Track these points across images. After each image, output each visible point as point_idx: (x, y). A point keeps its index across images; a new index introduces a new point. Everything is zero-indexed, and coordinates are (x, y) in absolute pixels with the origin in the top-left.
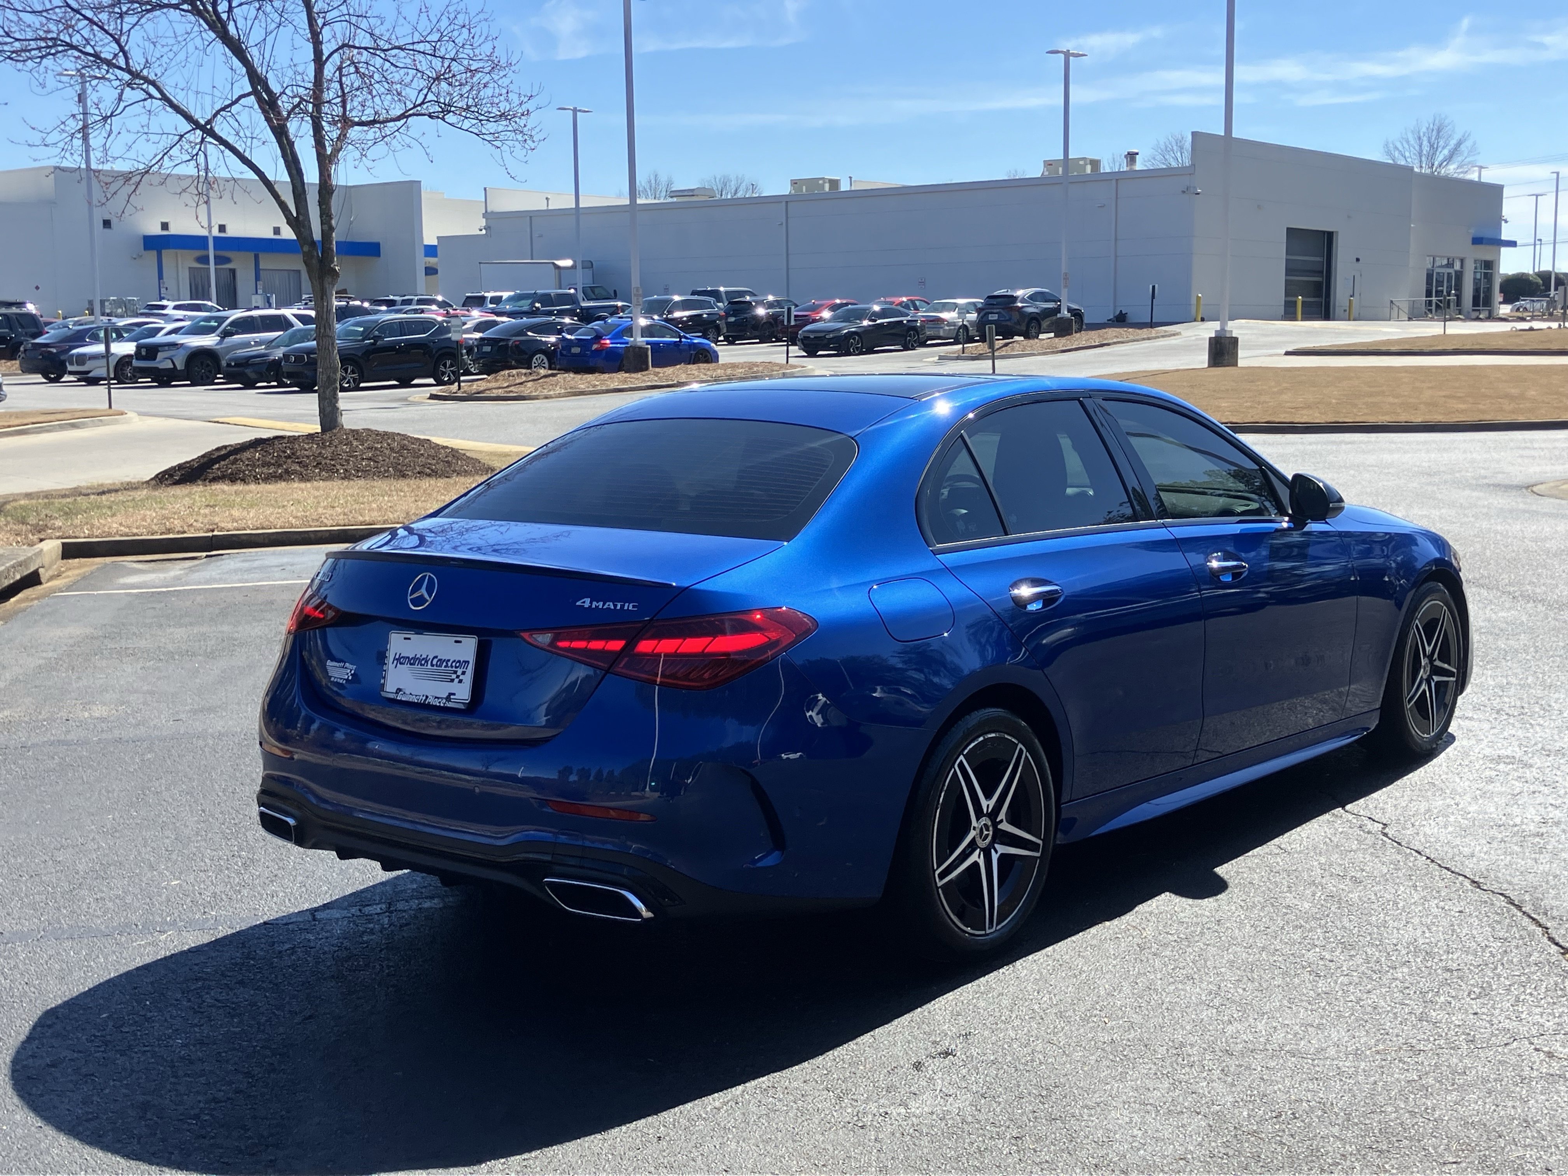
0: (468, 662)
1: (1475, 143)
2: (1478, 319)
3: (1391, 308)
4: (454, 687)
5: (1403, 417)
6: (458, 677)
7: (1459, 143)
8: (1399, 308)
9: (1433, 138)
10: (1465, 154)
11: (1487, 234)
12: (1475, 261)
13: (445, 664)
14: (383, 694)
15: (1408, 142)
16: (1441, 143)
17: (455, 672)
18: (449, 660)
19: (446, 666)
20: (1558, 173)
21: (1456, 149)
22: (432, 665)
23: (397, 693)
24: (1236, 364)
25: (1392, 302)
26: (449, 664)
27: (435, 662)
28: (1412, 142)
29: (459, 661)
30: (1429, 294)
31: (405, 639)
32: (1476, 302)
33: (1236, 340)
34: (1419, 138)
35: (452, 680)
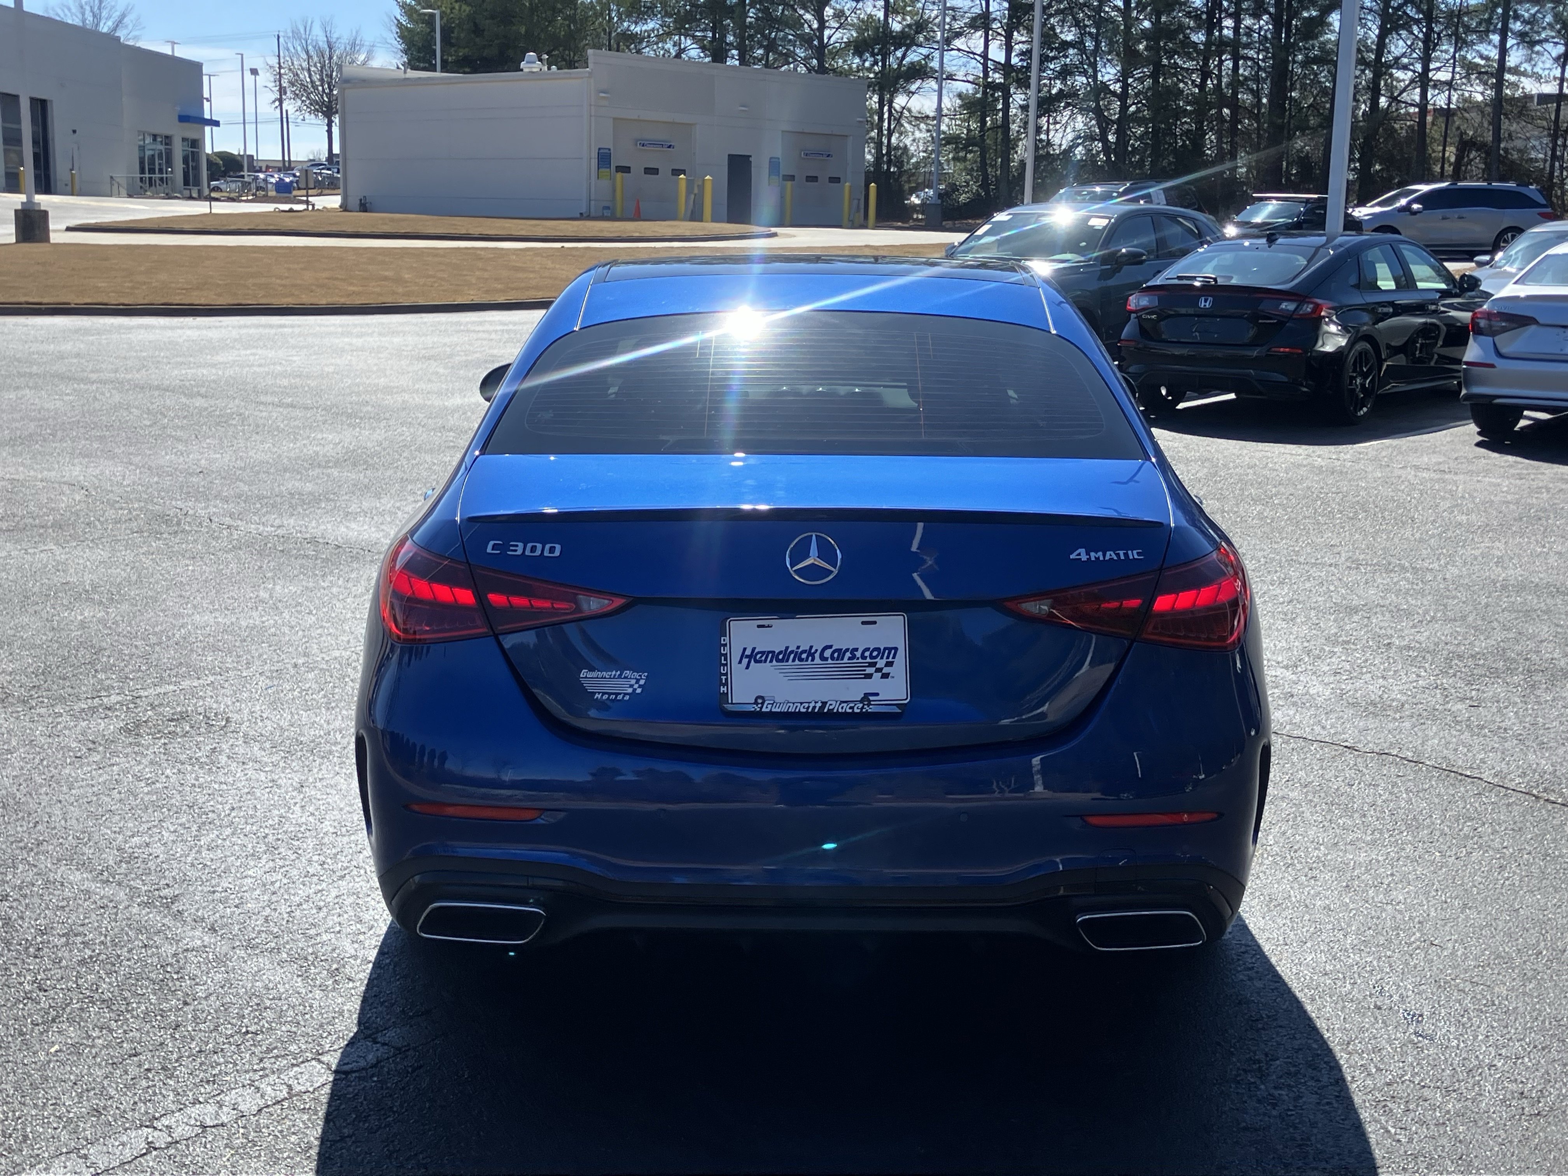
0: (896, 649)
1: (138, 19)
2: (191, 198)
3: (112, 185)
4: (875, 684)
5: (306, 299)
6: (879, 670)
7: (123, 16)
8: (119, 184)
9: (96, 8)
10: (130, 27)
11: (192, 113)
12: (184, 140)
13: (848, 655)
14: (729, 707)
15: (69, 9)
16: (104, 14)
17: (873, 665)
18: (857, 650)
19: (853, 657)
20: (242, 55)
21: (120, 22)
22: (822, 658)
23: (756, 703)
24: (46, 239)
25: (112, 177)
26: (858, 654)
27: (827, 653)
28: (74, 10)
29: (878, 649)
30: (142, 171)
31: (759, 626)
32: (186, 183)
33: (45, 214)
34: (82, 7)
35: (869, 676)
